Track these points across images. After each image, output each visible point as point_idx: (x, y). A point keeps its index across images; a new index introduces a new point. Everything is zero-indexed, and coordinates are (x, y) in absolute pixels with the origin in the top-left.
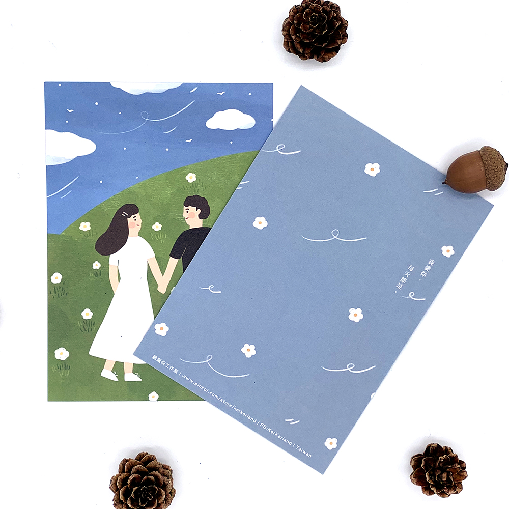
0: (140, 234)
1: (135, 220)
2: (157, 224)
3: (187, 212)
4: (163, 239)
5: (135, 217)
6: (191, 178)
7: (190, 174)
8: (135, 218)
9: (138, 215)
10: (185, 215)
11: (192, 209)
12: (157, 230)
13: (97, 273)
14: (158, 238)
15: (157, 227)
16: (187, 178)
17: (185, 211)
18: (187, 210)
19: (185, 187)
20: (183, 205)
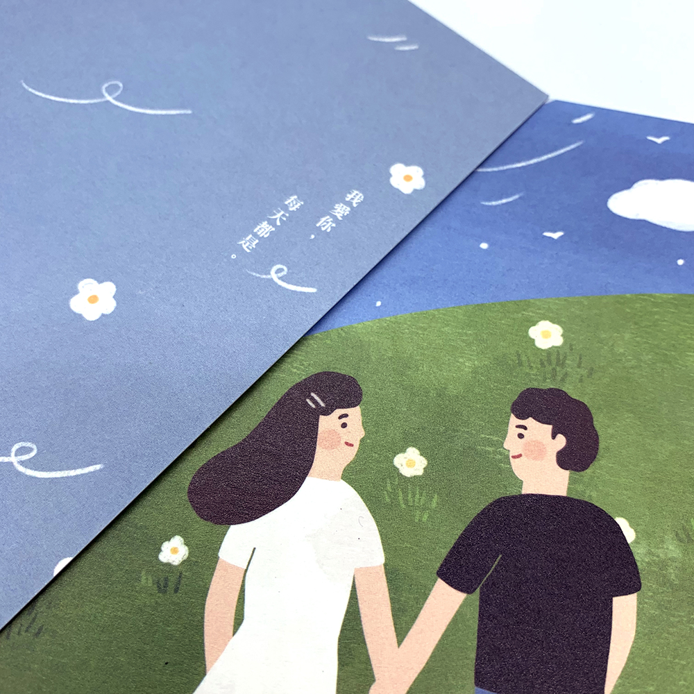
0: (351, 475)
1: (344, 425)
2: (413, 453)
3: (521, 436)
4: (424, 509)
5: (346, 416)
6: (547, 335)
7: (544, 325)
8: (344, 420)
9: (355, 413)
10: (512, 444)
11: (539, 431)
12: (407, 472)
13: (166, 579)
14: (406, 502)
15: (411, 463)
16: (534, 332)
17: (513, 431)
18: (522, 431)
19: (524, 358)
20: (508, 410)
